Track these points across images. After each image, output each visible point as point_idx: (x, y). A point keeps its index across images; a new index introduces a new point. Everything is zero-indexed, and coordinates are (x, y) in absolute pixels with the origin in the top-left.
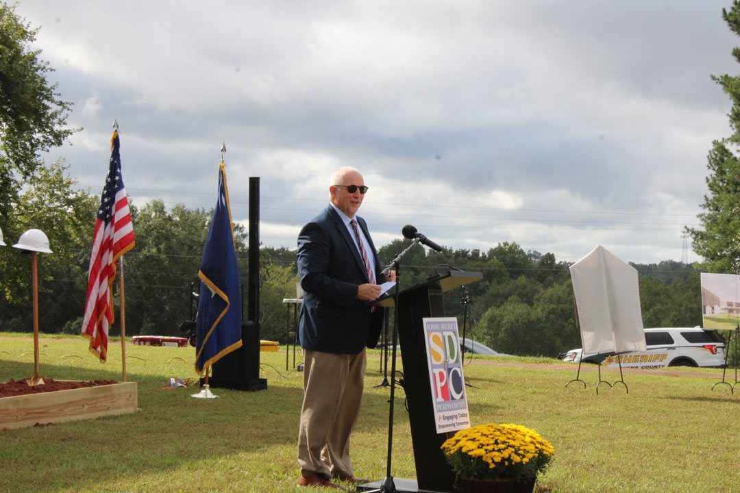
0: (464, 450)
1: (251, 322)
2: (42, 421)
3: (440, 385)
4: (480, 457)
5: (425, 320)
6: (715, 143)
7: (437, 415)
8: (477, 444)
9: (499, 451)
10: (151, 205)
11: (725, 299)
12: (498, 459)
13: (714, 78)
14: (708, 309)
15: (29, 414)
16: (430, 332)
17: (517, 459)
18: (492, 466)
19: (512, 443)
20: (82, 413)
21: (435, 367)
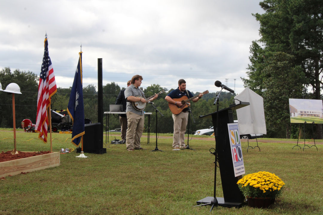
0: (251, 185)
1: (99, 123)
2: (24, 171)
3: (235, 154)
4: (258, 188)
5: (228, 124)
6: (253, 42)
7: (235, 168)
8: (257, 181)
9: (267, 184)
10: (5, 70)
11: (299, 110)
12: (267, 189)
13: (253, 15)
14: (292, 114)
15: (18, 168)
16: (230, 130)
17: (275, 188)
18: (264, 192)
19: (272, 181)
20: (39, 167)
21: (233, 146)
